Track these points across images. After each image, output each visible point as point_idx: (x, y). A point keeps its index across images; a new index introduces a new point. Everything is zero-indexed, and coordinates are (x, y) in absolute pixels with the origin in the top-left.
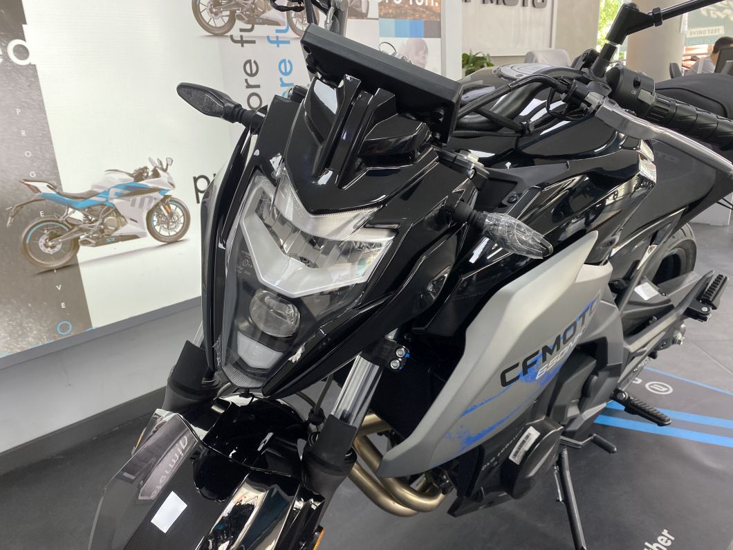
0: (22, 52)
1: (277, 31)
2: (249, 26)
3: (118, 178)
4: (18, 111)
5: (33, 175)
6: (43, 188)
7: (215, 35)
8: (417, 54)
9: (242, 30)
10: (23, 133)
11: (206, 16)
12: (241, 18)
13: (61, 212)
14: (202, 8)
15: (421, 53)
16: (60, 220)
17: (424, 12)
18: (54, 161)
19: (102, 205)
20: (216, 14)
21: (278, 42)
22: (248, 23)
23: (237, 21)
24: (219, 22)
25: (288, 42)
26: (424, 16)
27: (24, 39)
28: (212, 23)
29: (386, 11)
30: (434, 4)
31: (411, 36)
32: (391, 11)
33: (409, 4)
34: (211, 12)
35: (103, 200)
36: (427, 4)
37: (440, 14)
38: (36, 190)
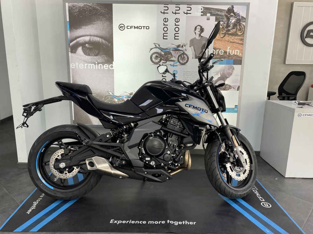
0: (112, 67)
1: (174, 63)
2: (165, 62)
3: (126, 94)
4: (109, 78)
5: (109, 90)
6: (111, 93)
7: (155, 64)
8: (229, 70)
9: (163, 63)
10: (109, 82)
11: (153, 60)
12: (163, 60)
13: (113, 99)
14: (153, 58)
15: (231, 70)
16: (113, 100)
17: (234, 57)
18: (114, 88)
19: (122, 99)
20: (156, 59)
21: (174, 66)
22: (165, 61)
23: (162, 61)
24: (157, 61)
25: (177, 66)
26: (234, 58)
27: (112, 64)
28: (155, 61)
29: (216, 57)
30: (239, 54)
31: (227, 64)
32: (218, 57)
33: (227, 55)
34: (155, 59)
35: (122, 98)
36: (235, 54)
37: (242, 58)
38: (109, 94)
